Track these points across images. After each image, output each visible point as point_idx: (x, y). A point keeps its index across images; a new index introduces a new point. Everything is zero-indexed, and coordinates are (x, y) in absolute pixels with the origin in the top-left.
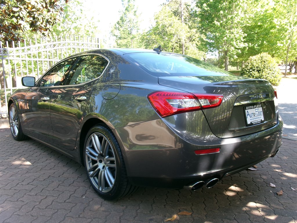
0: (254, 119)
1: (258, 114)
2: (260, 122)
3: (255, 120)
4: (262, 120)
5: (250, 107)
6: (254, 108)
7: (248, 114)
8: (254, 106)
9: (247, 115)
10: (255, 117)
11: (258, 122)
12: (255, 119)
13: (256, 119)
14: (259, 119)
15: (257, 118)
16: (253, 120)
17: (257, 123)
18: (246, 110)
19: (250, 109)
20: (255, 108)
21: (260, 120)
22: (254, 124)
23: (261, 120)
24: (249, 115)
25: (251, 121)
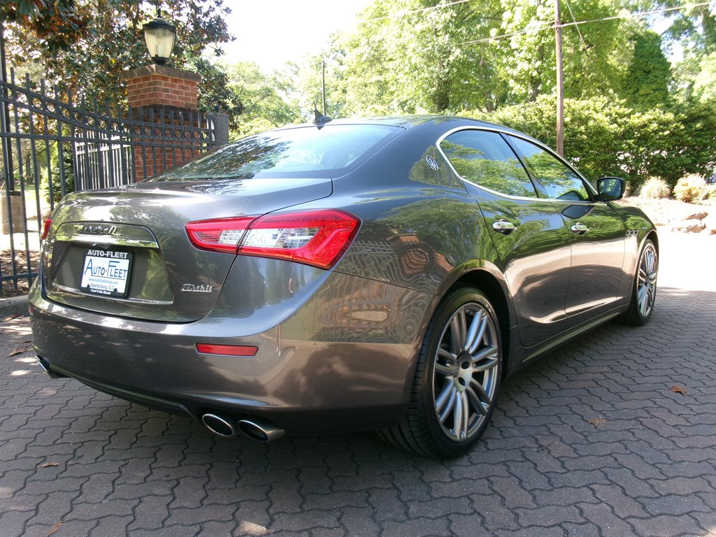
0: (98, 281)
1: (113, 274)
2: (109, 293)
3: (100, 283)
4: (118, 291)
5: (98, 251)
6: (105, 256)
7: (90, 266)
8: (105, 253)
9: (88, 268)
10: (103, 279)
11: (103, 291)
12: (102, 281)
13: (104, 284)
14: (111, 285)
15: (106, 282)
16: (94, 283)
17: (100, 292)
18: (87, 257)
19: (96, 256)
20: (109, 257)
21: (114, 288)
22: (94, 291)
23: (115, 290)
24: (91, 268)
25: (90, 283)
